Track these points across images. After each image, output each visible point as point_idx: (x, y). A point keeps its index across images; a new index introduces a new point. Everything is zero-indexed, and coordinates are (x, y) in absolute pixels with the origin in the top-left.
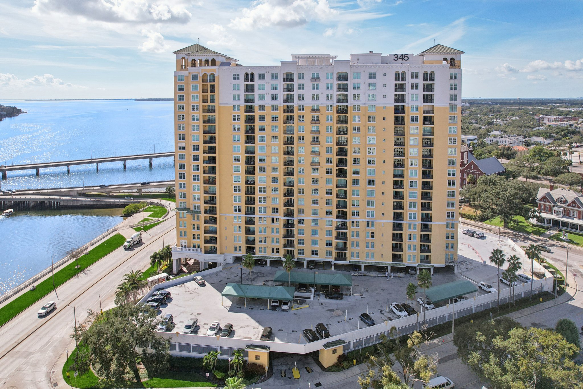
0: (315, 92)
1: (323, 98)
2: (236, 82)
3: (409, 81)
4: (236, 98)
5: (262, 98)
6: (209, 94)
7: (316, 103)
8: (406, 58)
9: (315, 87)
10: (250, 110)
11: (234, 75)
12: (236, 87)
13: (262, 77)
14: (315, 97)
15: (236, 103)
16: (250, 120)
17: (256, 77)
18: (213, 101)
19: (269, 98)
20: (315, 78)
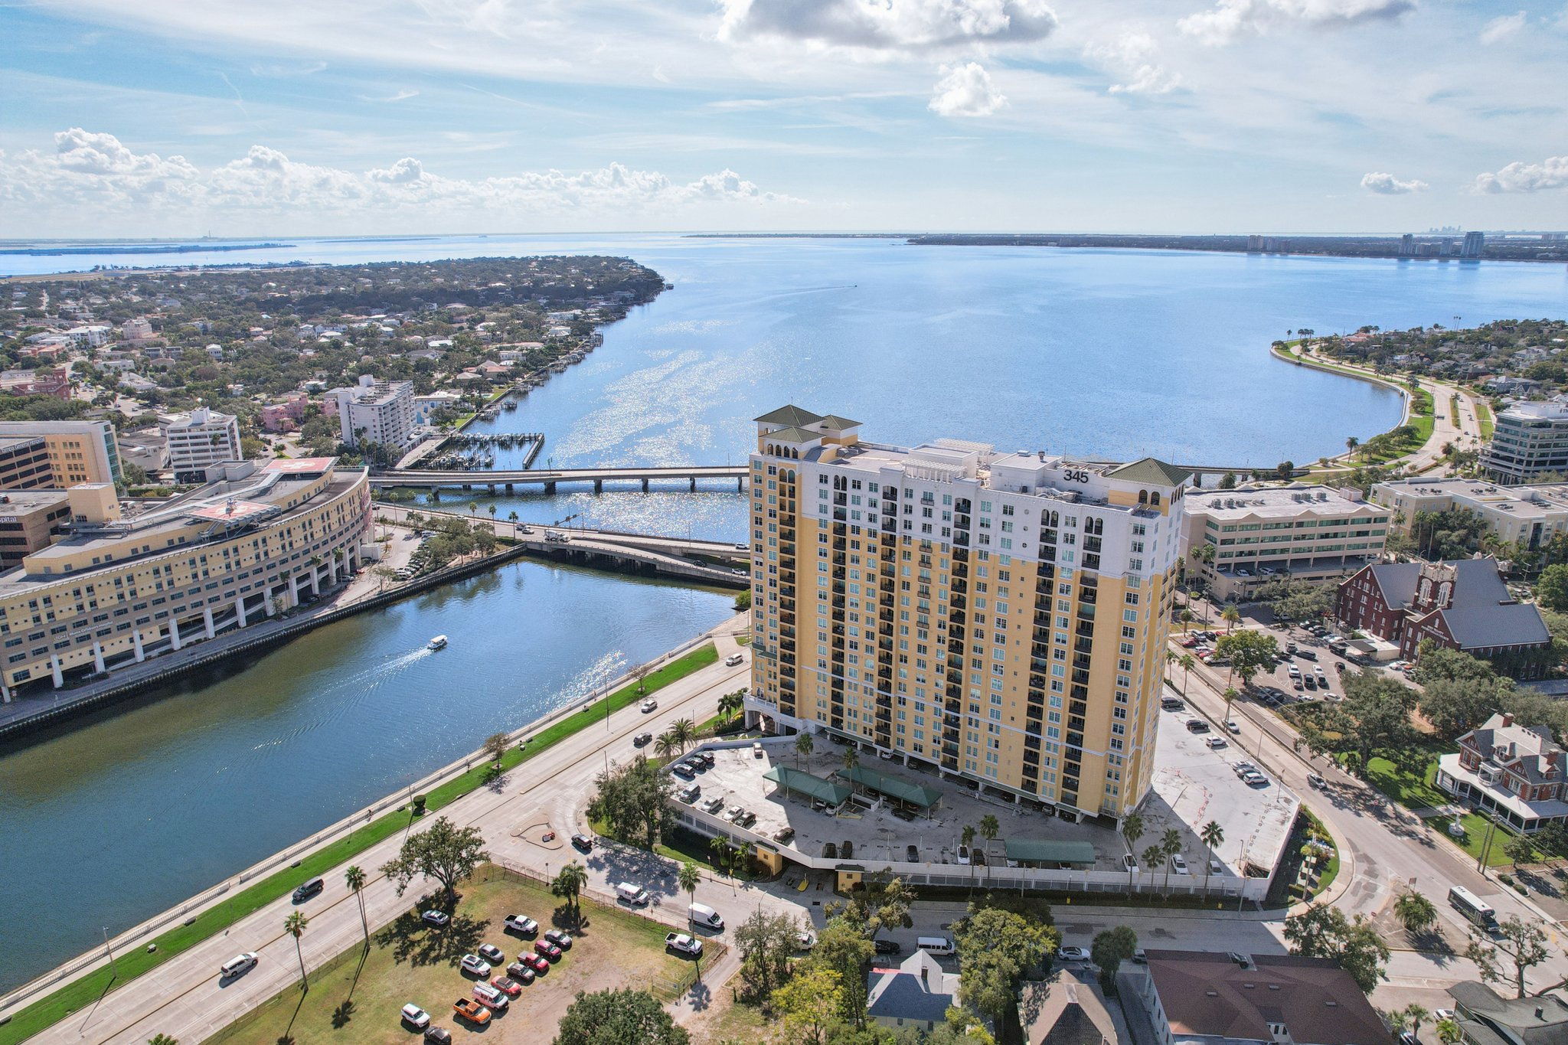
0: (927, 521)
1: (937, 531)
2: (823, 486)
3: (1062, 530)
4: (823, 509)
5: (856, 516)
6: (787, 499)
7: (926, 536)
8: (1084, 479)
9: (928, 513)
10: (840, 530)
11: (821, 476)
12: (823, 494)
13: (857, 485)
14: (926, 528)
15: (823, 516)
16: (840, 544)
17: (849, 484)
18: (792, 509)
19: (864, 518)
20: (928, 499)
